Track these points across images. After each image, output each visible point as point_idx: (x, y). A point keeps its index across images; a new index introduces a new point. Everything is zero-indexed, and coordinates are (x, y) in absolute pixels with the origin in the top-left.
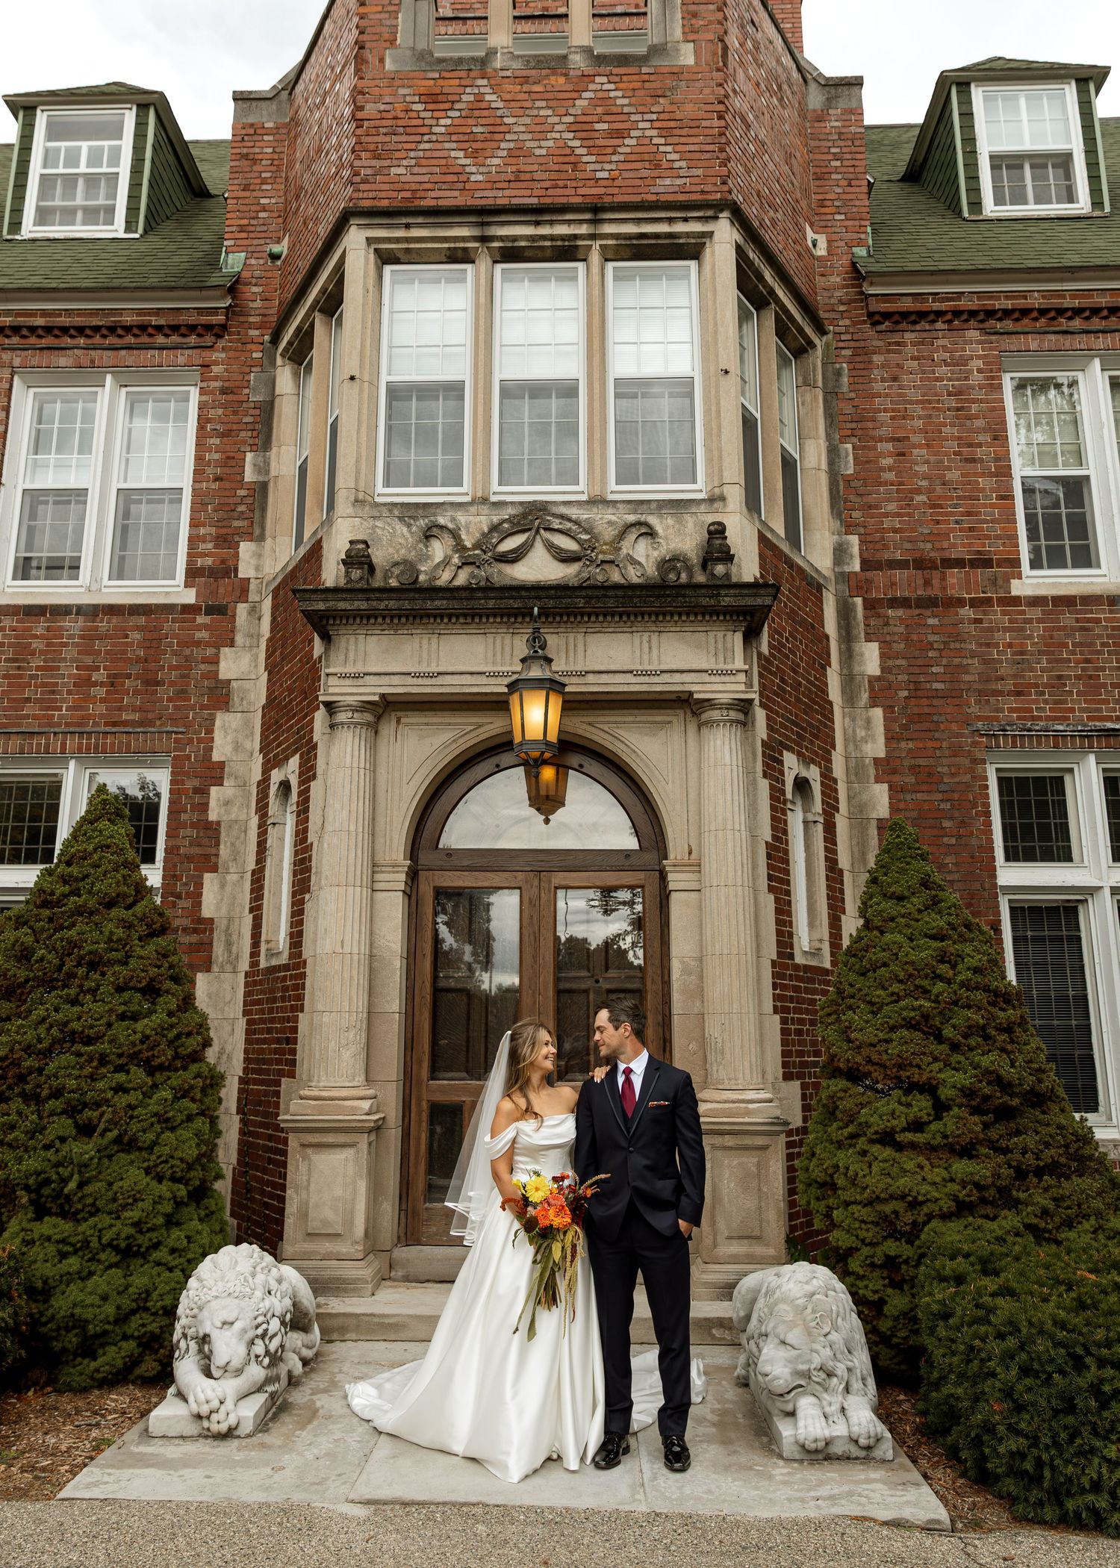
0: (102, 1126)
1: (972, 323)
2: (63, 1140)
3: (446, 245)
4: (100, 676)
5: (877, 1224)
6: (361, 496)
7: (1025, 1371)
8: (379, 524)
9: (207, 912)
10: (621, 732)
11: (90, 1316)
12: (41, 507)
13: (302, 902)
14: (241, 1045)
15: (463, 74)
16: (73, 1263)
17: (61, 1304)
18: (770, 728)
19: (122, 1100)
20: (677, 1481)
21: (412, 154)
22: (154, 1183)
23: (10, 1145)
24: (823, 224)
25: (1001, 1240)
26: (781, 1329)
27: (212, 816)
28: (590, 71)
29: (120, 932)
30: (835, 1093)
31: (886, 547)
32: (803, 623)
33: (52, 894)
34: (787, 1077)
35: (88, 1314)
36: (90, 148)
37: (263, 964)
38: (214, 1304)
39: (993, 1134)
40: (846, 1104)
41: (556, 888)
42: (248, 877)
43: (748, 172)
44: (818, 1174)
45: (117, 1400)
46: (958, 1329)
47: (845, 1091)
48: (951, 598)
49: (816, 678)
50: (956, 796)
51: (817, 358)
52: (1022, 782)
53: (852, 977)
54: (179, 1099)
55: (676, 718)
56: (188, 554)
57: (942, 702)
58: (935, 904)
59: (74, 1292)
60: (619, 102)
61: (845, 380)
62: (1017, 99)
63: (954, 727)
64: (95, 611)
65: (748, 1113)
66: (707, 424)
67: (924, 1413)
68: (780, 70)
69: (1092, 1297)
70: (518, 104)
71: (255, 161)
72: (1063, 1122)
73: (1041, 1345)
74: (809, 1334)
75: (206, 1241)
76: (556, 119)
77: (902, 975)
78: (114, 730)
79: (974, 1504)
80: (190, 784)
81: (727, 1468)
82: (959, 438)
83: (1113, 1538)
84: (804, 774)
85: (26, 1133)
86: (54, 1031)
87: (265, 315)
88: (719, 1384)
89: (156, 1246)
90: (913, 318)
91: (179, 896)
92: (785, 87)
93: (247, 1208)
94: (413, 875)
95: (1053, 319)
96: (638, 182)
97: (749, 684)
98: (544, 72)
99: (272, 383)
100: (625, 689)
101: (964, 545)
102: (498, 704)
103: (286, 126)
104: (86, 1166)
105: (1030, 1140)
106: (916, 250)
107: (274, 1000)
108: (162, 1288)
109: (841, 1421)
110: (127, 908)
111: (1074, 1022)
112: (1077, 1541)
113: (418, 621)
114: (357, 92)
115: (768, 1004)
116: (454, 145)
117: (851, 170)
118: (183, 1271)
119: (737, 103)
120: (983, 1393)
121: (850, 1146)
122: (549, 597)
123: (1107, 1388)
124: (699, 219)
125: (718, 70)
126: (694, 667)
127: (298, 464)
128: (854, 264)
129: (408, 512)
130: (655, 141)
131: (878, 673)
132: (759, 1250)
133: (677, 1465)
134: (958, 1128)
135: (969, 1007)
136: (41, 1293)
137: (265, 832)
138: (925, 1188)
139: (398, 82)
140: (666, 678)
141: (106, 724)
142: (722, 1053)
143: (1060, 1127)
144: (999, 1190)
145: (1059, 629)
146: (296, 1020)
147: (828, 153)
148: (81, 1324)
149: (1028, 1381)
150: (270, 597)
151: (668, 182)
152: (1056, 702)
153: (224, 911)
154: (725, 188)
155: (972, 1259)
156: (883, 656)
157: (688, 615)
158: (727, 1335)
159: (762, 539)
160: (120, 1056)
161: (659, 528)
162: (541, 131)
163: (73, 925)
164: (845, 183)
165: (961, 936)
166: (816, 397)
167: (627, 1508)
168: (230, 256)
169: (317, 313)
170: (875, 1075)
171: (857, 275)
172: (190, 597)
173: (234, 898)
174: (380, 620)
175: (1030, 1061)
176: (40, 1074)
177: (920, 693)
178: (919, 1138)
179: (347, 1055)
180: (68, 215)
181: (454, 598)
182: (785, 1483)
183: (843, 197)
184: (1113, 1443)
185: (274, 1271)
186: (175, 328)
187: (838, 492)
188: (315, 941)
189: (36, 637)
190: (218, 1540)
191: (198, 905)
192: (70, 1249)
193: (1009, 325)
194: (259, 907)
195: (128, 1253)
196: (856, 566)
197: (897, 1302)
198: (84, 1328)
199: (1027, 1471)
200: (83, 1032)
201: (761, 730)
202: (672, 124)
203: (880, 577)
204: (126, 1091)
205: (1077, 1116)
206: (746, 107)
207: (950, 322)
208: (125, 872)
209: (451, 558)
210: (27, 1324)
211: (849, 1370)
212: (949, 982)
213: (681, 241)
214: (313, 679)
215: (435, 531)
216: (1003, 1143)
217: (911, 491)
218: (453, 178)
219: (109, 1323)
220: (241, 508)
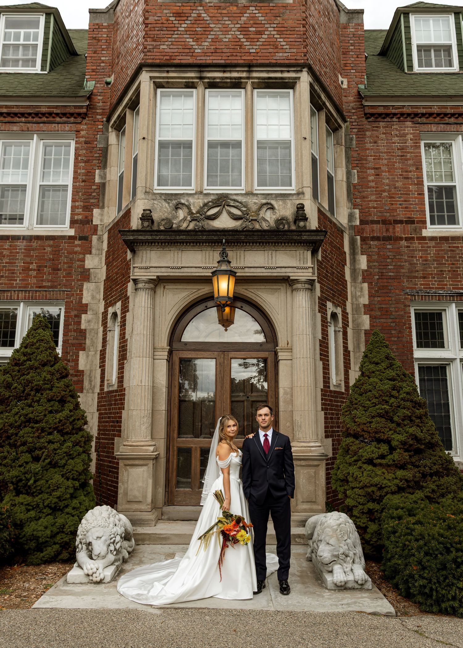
0: (43, 458)
1: (408, 119)
2: (27, 463)
3: (184, 80)
4: (33, 266)
5: (365, 496)
6: (148, 190)
7: (426, 554)
8: (155, 202)
9: (81, 367)
10: (259, 293)
11: (40, 535)
12: (6, 192)
13: (123, 364)
14: (96, 424)
15: (192, 4)
16: (32, 514)
17: (28, 530)
18: (321, 291)
19: (51, 447)
20: (285, 598)
21: (170, 40)
22: (65, 481)
23: (4, 465)
24: (346, 74)
25: (415, 502)
26: (327, 538)
27: (83, 327)
28: (247, 4)
29: (49, 377)
30: (349, 443)
31: (370, 215)
32: (335, 247)
33: (19, 360)
34: (327, 437)
35: (40, 534)
36: (25, 33)
37: (106, 390)
38: (93, 530)
39: (413, 460)
40: (353, 448)
41: (231, 358)
42: (99, 353)
43: (315, 51)
44: (341, 476)
45: (52, 568)
46: (399, 537)
47: (353, 443)
48: (397, 237)
49: (340, 270)
50: (397, 320)
51: (342, 132)
52: (425, 315)
53: (357, 396)
54: (75, 446)
55: (283, 287)
56: (71, 214)
57: (392, 281)
58: (391, 366)
59: (33, 525)
60: (260, 19)
61: (354, 142)
62: (429, 21)
63: (397, 291)
64: (31, 238)
65: (311, 451)
66: (296, 161)
67: (384, 571)
68: (329, 6)
69: (453, 524)
70: (216, 19)
71: (99, 41)
72: (441, 455)
73: (433, 543)
74: (339, 540)
75: (87, 504)
76: (233, 26)
77: (377, 395)
78: (40, 290)
79: (404, 606)
80: (73, 313)
81: (305, 593)
82: (402, 168)
83: (460, 618)
84: (335, 311)
85: (11, 460)
86: (22, 418)
87: (104, 109)
88: (300, 560)
89: (67, 506)
90: (383, 116)
91: (69, 361)
92: (331, 13)
93: (100, 491)
94: (170, 353)
95: (443, 118)
96: (268, 54)
97: (313, 273)
98: (228, 4)
99: (107, 139)
100: (261, 274)
101: (403, 214)
102: (208, 281)
103: (113, 25)
104: (37, 474)
105: (428, 462)
106: (385, 86)
107: (111, 405)
108: (70, 523)
109: (351, 574)
110: (52, 366)
111: (443, 414)
112: (446, 619)
113: (173, 244)
114: (145, 11)
115: (319, 407)
116: (188, 36)
117: (358, 50)
118: (78, 516)
119: (311, 20)
120: (409, 562)
121: (355, 465)
122: (230, 235)
123: (459, 560)
124: (294, 71)
125: (303, 5)
126: (291, 265)
127: (119, 175)
128: (359, 92)
129: (168, 197)
130: (276, 36)
131: (366, 268)
132: (315, 507)
133: (285, 592)
134: (399, 458)
135: (404, 408)
136: (20, 526)
137: (106, 334)
138: (385, 482)
139: (163, 7)
140: (279, 270)
141: (36, 287)
142: (300, 427)
143: (440, 457)
144: (415, 482)
145: (442, 250)
146: (121, 413)
147: (349, 43)
148: (37, 538)
149: (428, 558)
150: (107, 233)
151: (281, 54)
152: (440, 281)
153: (88, 367)
154: (306, 58)
155: (404, 510)
156: (368, 261)
157: (288, 243)
158: (302, 541)
159: (319, 211)
160: (50, 428)
161: (276, 206)
162: (226, 30)
163: (29, 373)
164: (355, 56)
165: (401, 379)
166: (342, 150)
167: (266, 609)
168: (88, 82)
169: (127, 109)
170: (365, 436)
171: (360, 96)
172: (72, 232)
173: (93, 362)
174: (157, 244)
175: (429, 430)
176: (17, 436)
177: (383, 277)
178: (383, 461)
179: (143, 428)
180: (16, 62)
181: (189, 235)
182: (329, 599)
183: (355, 62)
184: (461, 581)
185: (117, 516)
186: (64, 115)
187: (351, 191)
188: (129, 380)
189: (5, 249)
190: (100, 624)
191: (77, 364)
192: (31, 508)
193: (424, 120)
194: (104, 366)
195: (55, 509)
196: (358, 223)
197: (373, 527)
198: (37, 540)
199: (426, 593)
200: (34, 418)
201: (318, 293)
202: (283, 29)
203: (368, 228)
204: (53, 443)
205: (447, 452)
206: (314, 22)
207: (399, 118)
208: (50, 351)
209: (187, 217)
210: (14, 538)
211: (354, 554)
212: (396, 398)
213: (286, 81)
214: (127, 269)
215: (180, 206)
216: (417, 463)
217: (382, 191)
218: (188, 51)
219: (48, 538)
220: (94, 194)
